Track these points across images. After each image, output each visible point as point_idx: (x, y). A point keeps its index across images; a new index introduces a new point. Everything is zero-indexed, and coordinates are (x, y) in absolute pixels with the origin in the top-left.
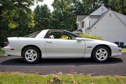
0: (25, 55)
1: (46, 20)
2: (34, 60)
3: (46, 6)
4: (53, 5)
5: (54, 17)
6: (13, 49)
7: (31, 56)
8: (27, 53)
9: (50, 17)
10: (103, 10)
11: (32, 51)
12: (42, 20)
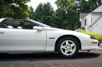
1: (49, 18)
3: (49, 4)
4: (56, 3)
5: (57, 15)
9: (53, 15)
12: (44, 18)
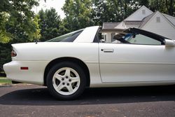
0: (54, 80)
1: (55, 31)
2: (72, 91)
3: (53, 10)
4: (64, 9)
5: (66, 27)
6: (27, 68)
7: (67, 82)
8: (57, 76)
10: (144, 12)
11: (68, 70)
12: (48, 31)
